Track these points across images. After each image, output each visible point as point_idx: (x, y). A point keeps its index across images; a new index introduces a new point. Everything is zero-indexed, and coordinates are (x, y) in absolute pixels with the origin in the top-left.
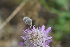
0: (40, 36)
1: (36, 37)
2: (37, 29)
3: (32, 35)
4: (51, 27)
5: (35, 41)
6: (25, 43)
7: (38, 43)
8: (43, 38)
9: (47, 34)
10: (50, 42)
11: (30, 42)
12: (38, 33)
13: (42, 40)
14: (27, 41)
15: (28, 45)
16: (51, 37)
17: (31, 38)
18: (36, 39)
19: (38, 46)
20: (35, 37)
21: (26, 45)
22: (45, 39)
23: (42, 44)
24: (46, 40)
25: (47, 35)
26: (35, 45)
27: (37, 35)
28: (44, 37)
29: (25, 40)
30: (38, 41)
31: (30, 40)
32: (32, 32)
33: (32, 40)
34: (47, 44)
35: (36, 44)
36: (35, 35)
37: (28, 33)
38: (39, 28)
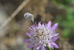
0: (46, 33)
1: (42, 34)
2: (43, 25)
3: (37, 31)
4: (57, 24)
5: (40, 38)
6: (30, 40)
7: (43, 40)
8: (48, 34)
9: (54, 30)
10: (57, 39)
11: (35, 39)
12: (44, 30)
13: (48, 37)
14: (32, 38)
15: (33, 43)
16: (57, 34)
17: (36, 35)
18: (41, 36)
19: (44, 43)
20: (40, 34)
21: (31, 42)
22: (50, 36)
23: (48, 41)
24: (52, 37)
25: (53, 32)
26: (40, 42)
27: (43, 32)
28: (50, 34)
29: (30, 37)
30: (44, 38)
31: (35, 37)
32: (37, 28)
33: (37, 37)
34: (53, 42)
35: (42, 41)
36: (40, 32)
37: (33, 29)
38: (45, 24)
